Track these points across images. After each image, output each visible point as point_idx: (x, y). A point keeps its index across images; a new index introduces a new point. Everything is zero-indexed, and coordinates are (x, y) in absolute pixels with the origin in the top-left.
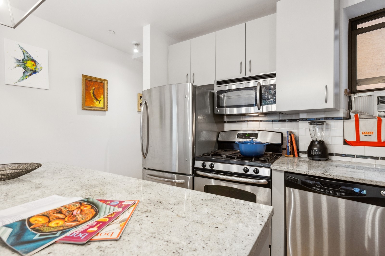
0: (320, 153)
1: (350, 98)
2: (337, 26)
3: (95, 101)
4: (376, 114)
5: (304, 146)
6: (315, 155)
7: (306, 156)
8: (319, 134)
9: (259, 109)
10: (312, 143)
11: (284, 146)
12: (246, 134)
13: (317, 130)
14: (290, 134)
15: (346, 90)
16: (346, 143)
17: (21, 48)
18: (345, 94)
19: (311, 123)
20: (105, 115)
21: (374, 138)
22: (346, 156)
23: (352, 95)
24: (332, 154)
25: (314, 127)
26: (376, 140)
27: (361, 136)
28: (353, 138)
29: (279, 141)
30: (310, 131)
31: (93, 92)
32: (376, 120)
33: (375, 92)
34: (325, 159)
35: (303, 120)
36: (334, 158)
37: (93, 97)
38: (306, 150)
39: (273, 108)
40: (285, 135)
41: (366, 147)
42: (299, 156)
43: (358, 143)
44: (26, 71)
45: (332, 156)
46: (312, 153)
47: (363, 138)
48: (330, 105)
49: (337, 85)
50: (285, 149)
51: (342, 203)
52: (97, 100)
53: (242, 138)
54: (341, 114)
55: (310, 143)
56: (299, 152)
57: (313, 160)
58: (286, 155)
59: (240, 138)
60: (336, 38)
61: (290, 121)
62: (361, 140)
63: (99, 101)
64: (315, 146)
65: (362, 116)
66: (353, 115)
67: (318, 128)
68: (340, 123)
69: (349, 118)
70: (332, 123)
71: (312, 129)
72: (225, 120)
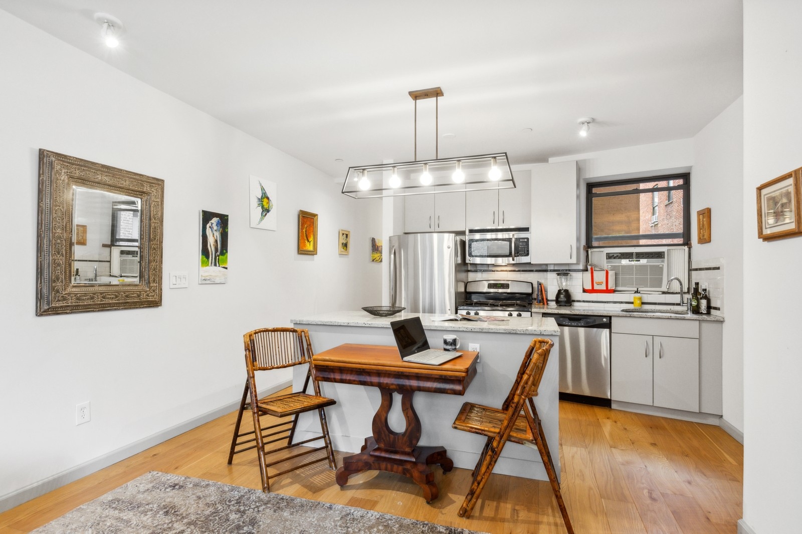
0: (565, 300)
1: (587, 252)
2: (578, 186)
3: (306, 241)
4: (606, 268)
5: (552, 294)
6: (561, 301)
7: (554, 303)
8: (564, 284)
9: (513, 260)
10: (559, 291)
11: (535, 296)
12: (497, 284)
13: (563, 280)
14: (540, 284)
15: (584, 246)
16: (585, 291)
17: (261, 184)
18: (584, 249)
19: (558, 274)
20: (313, 260)
21: (603, 287)
22: (584, 301)
23: (589, 249)
24: (574, 301)
25: (560, 278)
26: (605, 289)
27: (595, 285)
28: (589, 287)
29: (530, 291)
30: (558, 281)
31: (306, 231)
32: (605, 272)
33: (605, 249)
34: (570, 304)
35: (551, 271)
36: (576, 304)
37: (305, 238)
38: (554, 298)
39: (524, 259)
40: (535, 285)
41: (598, 294)
42: (547, 304)
43: (593, 291)
44: (263, 211)
45: (574, 303)
46: (559, 300)
47: (596, 287)
48: (574, 261)
49: (578, 239)
50: (535, 299)
51: (582, 331)
52: (308, 241)
53: (493, 288)
54: (581, 267)
55: (557, 291)
56: (547, 300)
57: (560, 306)
58: (537, 304)
59: (491, 288)
60: (578, 197)
61: (537, 271)
62: (595, 288)
63: (310, 242)
64: (562, 294)
65: (596, 269)
66: (589, 267)
67: (563, 279)
68: (580, 274)
69: (587, 270)
70: (574, 274)
71: (559, 279)
72: (469, 269)
